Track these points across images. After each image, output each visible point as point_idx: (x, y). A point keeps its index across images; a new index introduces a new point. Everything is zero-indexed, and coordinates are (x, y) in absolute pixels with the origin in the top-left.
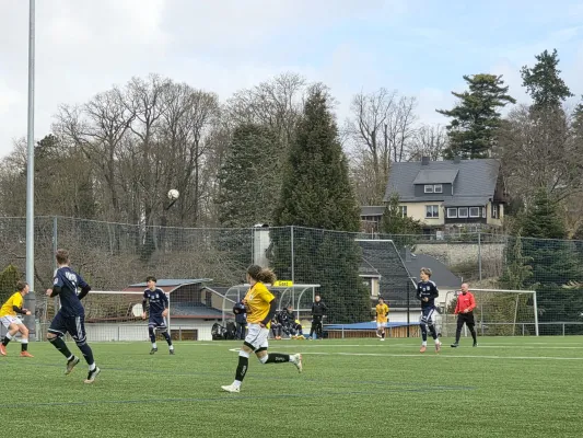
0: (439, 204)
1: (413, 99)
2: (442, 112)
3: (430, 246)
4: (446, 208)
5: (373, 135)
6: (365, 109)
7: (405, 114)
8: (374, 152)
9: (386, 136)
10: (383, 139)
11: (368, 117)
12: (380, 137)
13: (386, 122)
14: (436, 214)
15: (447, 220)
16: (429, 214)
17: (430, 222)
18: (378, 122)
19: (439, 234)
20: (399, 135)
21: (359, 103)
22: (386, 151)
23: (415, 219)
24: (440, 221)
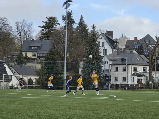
0: (36, 52)
1: (32, 23)
2: (39, 27)
3: (32, 64)
4: (38, 53)
5: (21, 32)
6: (19, 25)
7: (30, 27)
8: (21, 37)
9: (24, 34)
10: (23, 34)
11: (20, 28)
12: (22, 34)
13: (24, 29)
14: (35, 55)
15: (38, 57)
16: (33, 55)
17: (33, 57)
18: (22, 29)
19: (36, 61)
20: (28, 33)
21: (17, 24)
22: (24, 37)
23: (29, 56)
24: (36, 57)
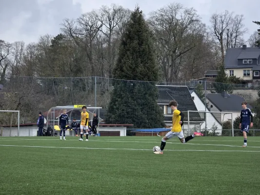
0: (250, 69)
1: (242, 16)
2: (256, 22)
3: (242, 90)
4: (253, 71)
5: (221, 34)
6: (218, 21)
7: (238, 23)
8: (222, 43)
9: (228, 36)
10: (226, 37)
11: (219, 26)
12: (225, 36)
13: (228, 28)
14: (249, 75)
15: (254, 78)
16: (245, 75)
17: (246, 79)
18: (224, 28)
19: (250, 85)
20: (234, 35)
21: (215, 18)
22: (228, 43)
23: (237, 77)
24: (250, 78)
